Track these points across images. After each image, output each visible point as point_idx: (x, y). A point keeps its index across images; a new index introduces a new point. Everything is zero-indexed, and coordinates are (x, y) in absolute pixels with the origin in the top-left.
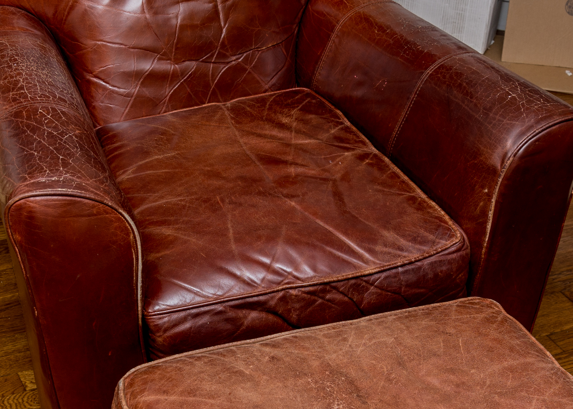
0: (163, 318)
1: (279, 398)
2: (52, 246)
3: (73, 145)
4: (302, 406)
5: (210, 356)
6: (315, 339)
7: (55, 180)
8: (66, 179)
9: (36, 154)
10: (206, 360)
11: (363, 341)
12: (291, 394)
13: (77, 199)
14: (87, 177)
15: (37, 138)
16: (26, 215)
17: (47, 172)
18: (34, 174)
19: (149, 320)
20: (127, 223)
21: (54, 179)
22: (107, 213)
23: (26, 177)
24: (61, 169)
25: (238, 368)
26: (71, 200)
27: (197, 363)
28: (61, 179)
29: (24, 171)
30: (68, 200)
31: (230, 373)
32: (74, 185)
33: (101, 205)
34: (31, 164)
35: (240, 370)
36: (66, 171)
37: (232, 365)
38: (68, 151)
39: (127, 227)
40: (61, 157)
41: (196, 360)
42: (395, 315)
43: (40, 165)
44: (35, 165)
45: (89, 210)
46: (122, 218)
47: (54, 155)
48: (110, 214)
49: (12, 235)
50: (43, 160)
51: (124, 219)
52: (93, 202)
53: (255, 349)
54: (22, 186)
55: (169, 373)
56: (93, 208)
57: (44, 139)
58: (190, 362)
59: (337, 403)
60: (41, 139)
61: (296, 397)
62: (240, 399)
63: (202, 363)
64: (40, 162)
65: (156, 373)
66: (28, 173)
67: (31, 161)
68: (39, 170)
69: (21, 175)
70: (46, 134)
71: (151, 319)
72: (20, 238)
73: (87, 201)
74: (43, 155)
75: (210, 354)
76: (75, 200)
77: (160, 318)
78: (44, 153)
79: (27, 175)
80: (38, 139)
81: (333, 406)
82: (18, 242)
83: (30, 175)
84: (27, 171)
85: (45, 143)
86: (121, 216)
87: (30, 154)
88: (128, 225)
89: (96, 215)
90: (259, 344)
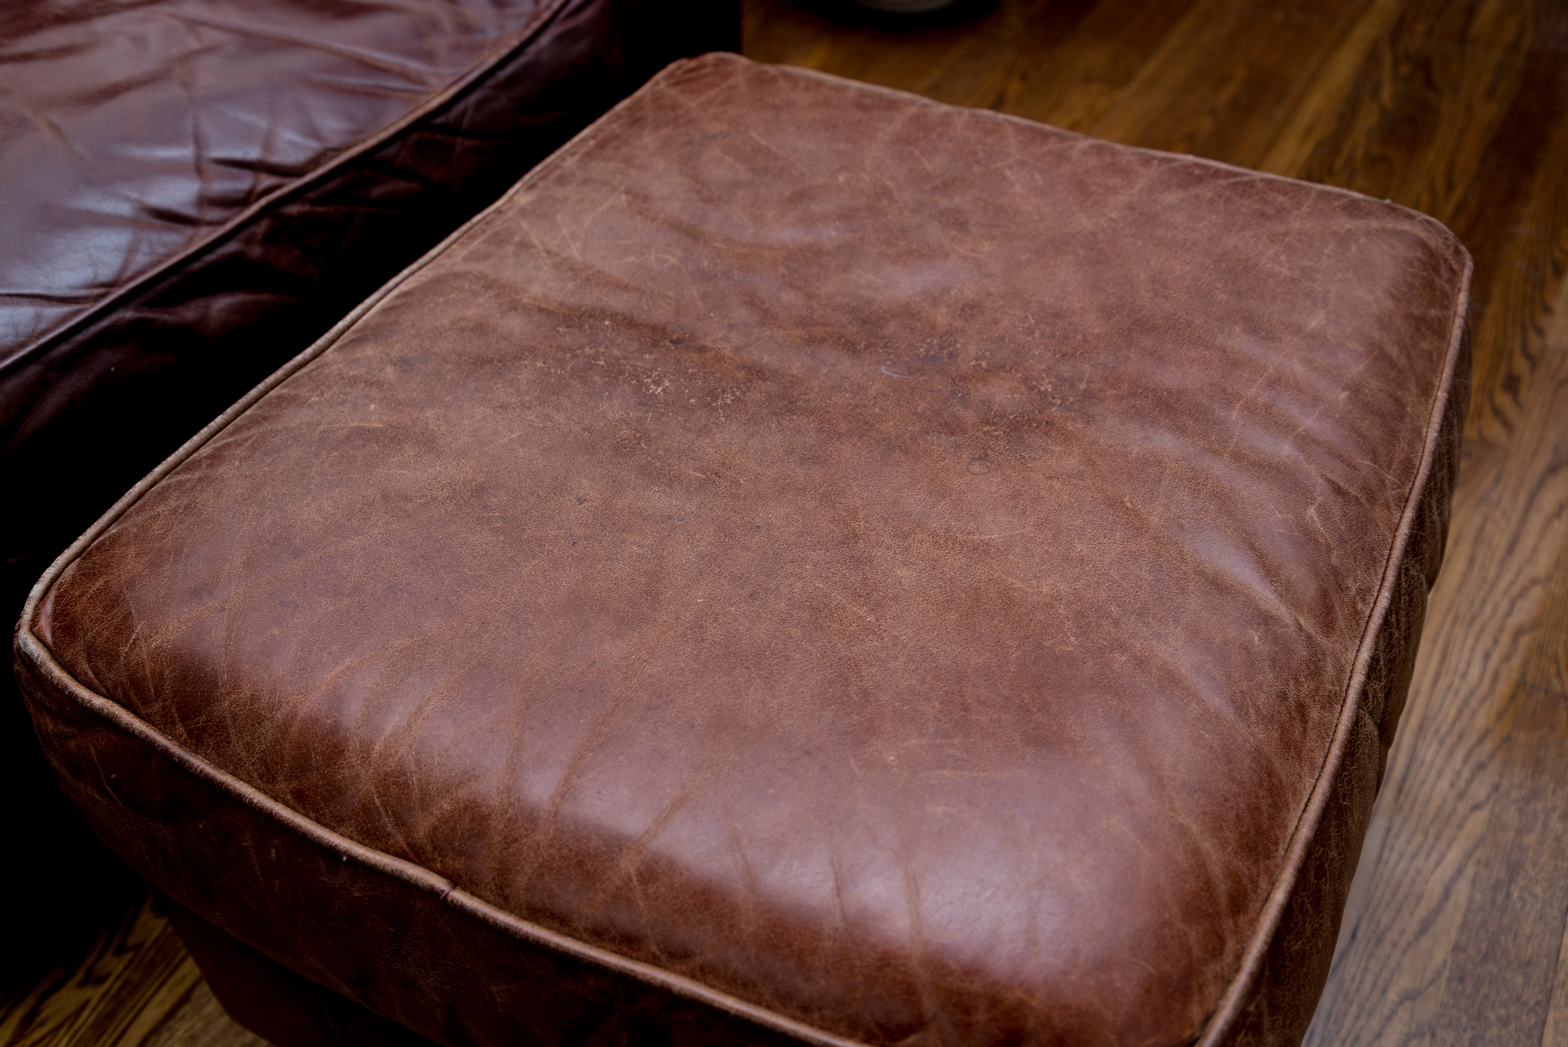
1: (512, 440)
4: (584, 430)
5: (238, 437)
6: (458, 276)
10: (240, 452)
11: (565, 231)
12: (531, 416)
25: (342, 428)
27: (221, 471)
31: (337, 450)
35: (353, 428)
37: (320, 428)
41: (211, 466)
42: (573, 154)
53: (341, 366)
55: (164, 536)
58: (200, 480)
59: (649, 380)
61: (548, 418)
62: (424, 496)
63: (237, 463)
65: (123, 557)
75: (231, 434)
81: (651, 391)
90: (335, 350)
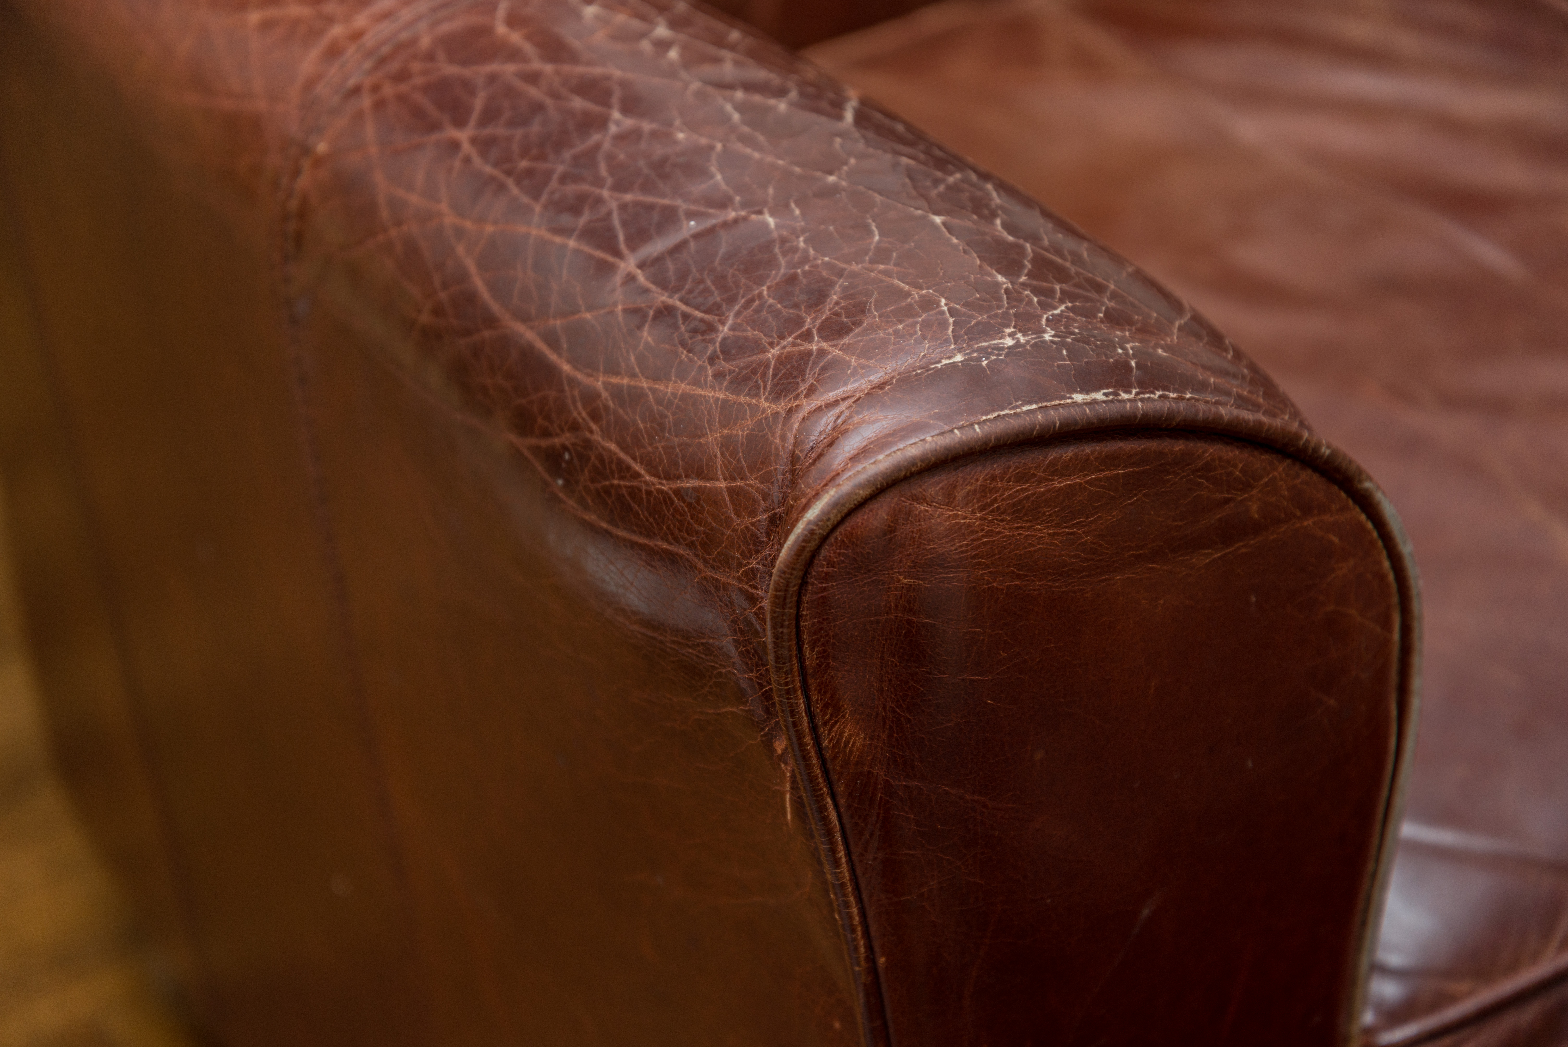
2: (1039, 756)
7: (1018, 344)
8: (1070, 332)
9: (770, 221)
15: (703, 141)
18: (872, 330)
20: (1384, 553)
21: (1009, 342)
22: (1307, 510)
23: (822, 352)
24: (1000, 278)
28: (1047, 337)
29: (773, 323)
32: (1133, 364)
33: (1282, 468)
34: (791, 280)
36: (1035, 290)
39: (1385, 576)
43: (855, 274)
44: (829, 282)
45: (1226, 501)
46: (1370, 526)
47: (883, 212)
48: (1322, 509)
49: (814, 728)
50: (848, 249)
51: (1375, 534)
54: (842, 408)
56: (1246, 487)
57: (748, 141)
60: (729, 141)
64: (844, 260)
66: (821, 329)
67: (772, 263)
68: (881, 304)
69: (775, 352)
72: (861, 740)
73: (1211, 451)
74: (824, 222)
76: (1160, 456)
78: (820, 213)
79: (824, 338)
80: (712, 147)
82: (846, 763)
83: (846, 341)
84: (798, 321)
86: (1364, 518)
87: (730, 226)
88: (1387, 564)
89: (1257, 529)
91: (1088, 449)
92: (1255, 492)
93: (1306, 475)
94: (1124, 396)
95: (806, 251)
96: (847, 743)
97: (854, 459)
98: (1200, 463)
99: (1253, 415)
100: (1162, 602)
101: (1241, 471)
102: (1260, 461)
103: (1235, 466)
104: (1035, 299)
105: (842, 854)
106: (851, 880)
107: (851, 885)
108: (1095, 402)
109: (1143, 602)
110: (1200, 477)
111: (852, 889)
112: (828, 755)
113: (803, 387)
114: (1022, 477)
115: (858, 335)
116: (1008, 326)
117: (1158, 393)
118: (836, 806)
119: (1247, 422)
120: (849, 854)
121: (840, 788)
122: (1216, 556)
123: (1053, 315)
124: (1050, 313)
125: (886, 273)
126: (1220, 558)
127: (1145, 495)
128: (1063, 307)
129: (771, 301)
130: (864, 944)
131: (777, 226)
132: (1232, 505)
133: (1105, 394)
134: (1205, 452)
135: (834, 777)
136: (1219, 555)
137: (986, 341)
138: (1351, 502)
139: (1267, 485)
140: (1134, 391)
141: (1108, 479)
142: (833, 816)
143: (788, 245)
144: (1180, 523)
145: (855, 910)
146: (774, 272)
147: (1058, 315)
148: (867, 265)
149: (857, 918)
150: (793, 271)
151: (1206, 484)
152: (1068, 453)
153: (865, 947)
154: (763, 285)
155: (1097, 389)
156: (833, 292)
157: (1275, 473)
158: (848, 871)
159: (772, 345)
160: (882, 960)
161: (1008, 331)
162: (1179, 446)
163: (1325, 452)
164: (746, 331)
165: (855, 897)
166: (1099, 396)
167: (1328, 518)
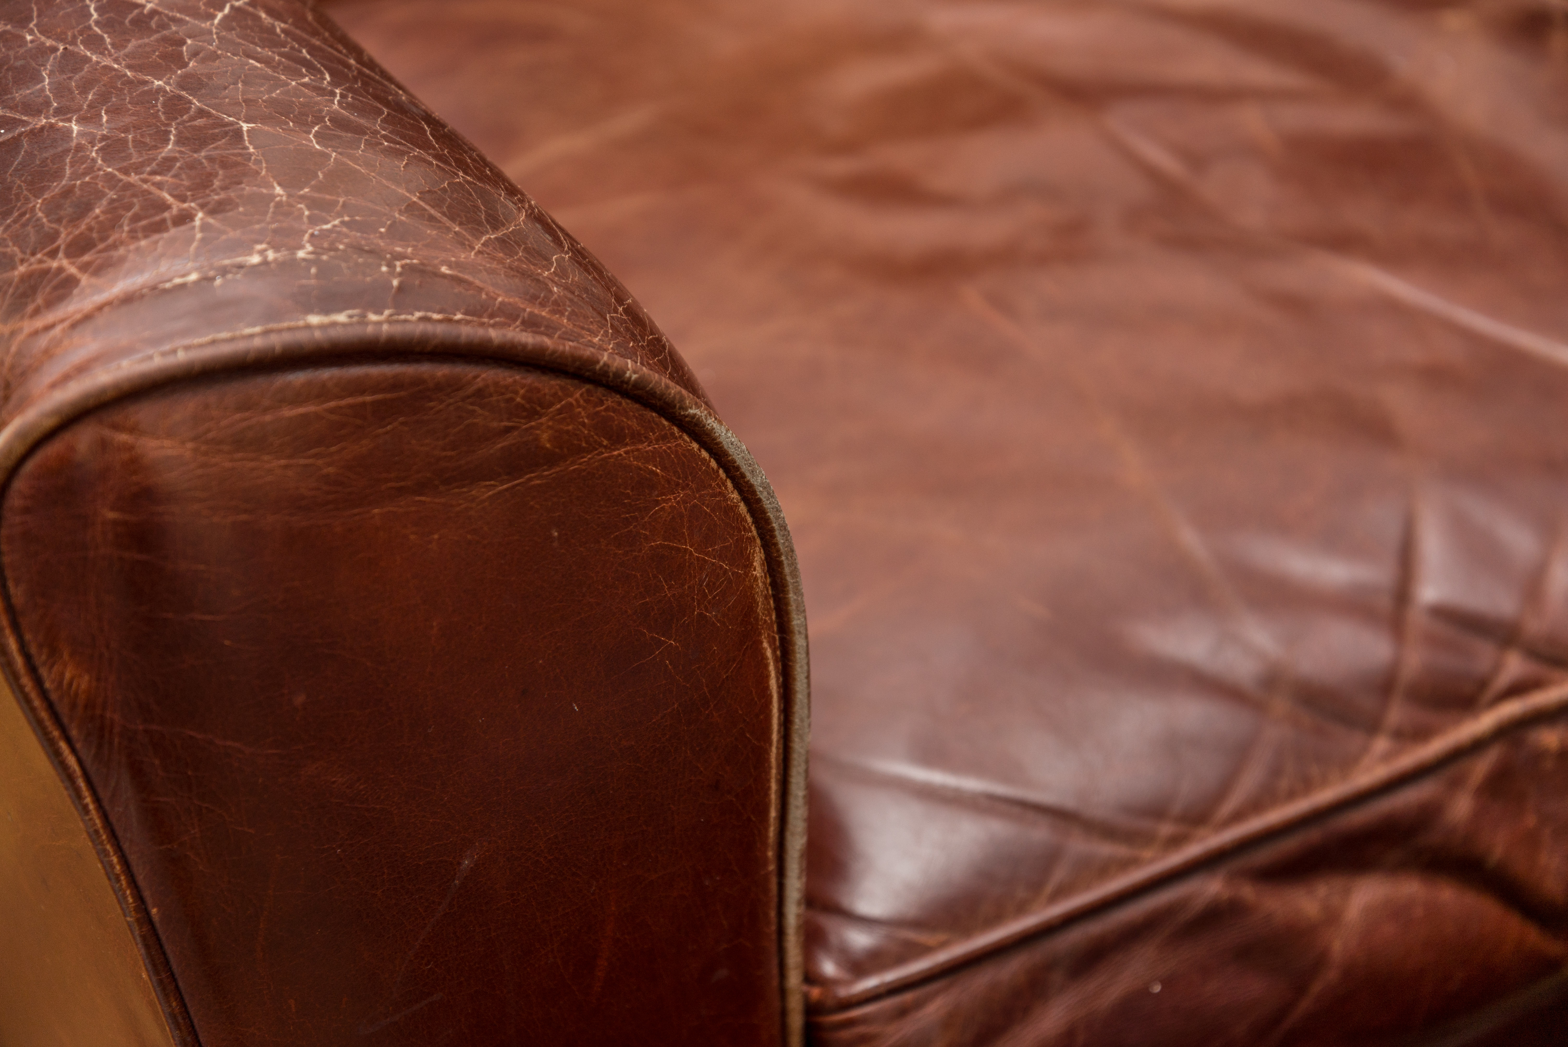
0: (918, 1005)
2: (300, 699)
3: (281, 55)
7: (265, 263)
8: (333, 248)
9: (75, 128)
13: (425, 369)
14: (448, 223)
15: (49, 43)
16: (115, 523)
17: (197, 222)
18: (114, 246)
19: (846, 1034)
20: (729, 484)
21: (255, 259)
22: (617, 438)
23: (60, 270)
24: (278, 190)
26: (396, 384)
28: (301, 254)
29: (33, 238)
30: (376, 386)
32: (395, 283)
33: (578, 393)
34: (67, 192)
36: (312, 203)
38: (270, 91)
39: (734, 508)
40: (245, 127)
43: (129, 186)
44: (100, 195)
45: (508, 430)
46: (705, 454)
47: (192, 119)
48: (637, 437)
49: (32, 669)
50: (135, 159)
51: (713, 464)
52: (531, 379)
54: (58, 330)
56: (532, 414)
57: (94, 42)
60: (73, 42)
64: (126, 171)
66: (69, 246)
67: (58, 174)
68: (136, 218)
69: (22, 269)
70: (95, 16)
71: (851, 1023)
72: (84, 682)
73: (487, 375)
74: (126, 130)
76: (418, 381)
77: (903, 1012)
78: (127, 120)
79: (68, 255)
80: (54, 50)
82: (73, 706)
83: (86, 258)
84: (54, 236)
85: (107, 62)
86: (695, 446)
87: (35, 134)
88: (735, 496)
89: (551, 459)
91: (327, 374)
92: (544, 420)
93: (612, 400)
94: (373, 317)
95: (94, 160)
96: (70, 684)
97: (54, 386)
98: (471, 390)
99: (533, 337)
100: (436, 536)
101: (523, 397)
102: (549, 385)
103: (516, 393)
104: (307, 213)
105: (88, 800)
106: (104, 827)
107: (105, 832)
108: (334, 324)
109: (412, 537)
110: (472, 404)
111: (107, 836)
112: (54, 696)
113: (30, 308)
114: (245, 406)
115: (100, 252)
116: (261, 242)
117: (418, 314)
118: (74, 750)
119: (524, 346)
120: (97, 800)
121: (74, 733)
122: (501, 488)
123: (321, 230)
124: (318, 228)
125: (159, 186)
126: (507, 490)
127: (402, 424)
128: (337, 222)
129: (40, 214)
130: (131, 894)
131: (80, 134)
132: (516, 433)
133: (350, 317)
134: (476, 377)
135: (65, 720)
136: (505, 486)
137: (229, 258)
138: (675, 429)
139: (560, 412)
140: (387, 312)
141: (350, 406)
142: (71, 761)
143: (80, 154)
144: (449, 453)
145: (115, 859)
146: (55, 184)
147: (327, 230)
148: (144, 176)
149: (118, 867)
150: (73, 182)
151: (480, 411)
152: (298, 378)
153: (133, 897)
154: (39, 198)
155: (340, 310)
156: (98, 205)
157: (570, 399)
158: (100, 817)
159: (22, 261)
160: (154, 911)
161: (259, 247)
162: (442, 371)
163: (630, 377)
164: (7, 246)
165: (112, 846)
166: (341, 318)
167: (644, 447)
